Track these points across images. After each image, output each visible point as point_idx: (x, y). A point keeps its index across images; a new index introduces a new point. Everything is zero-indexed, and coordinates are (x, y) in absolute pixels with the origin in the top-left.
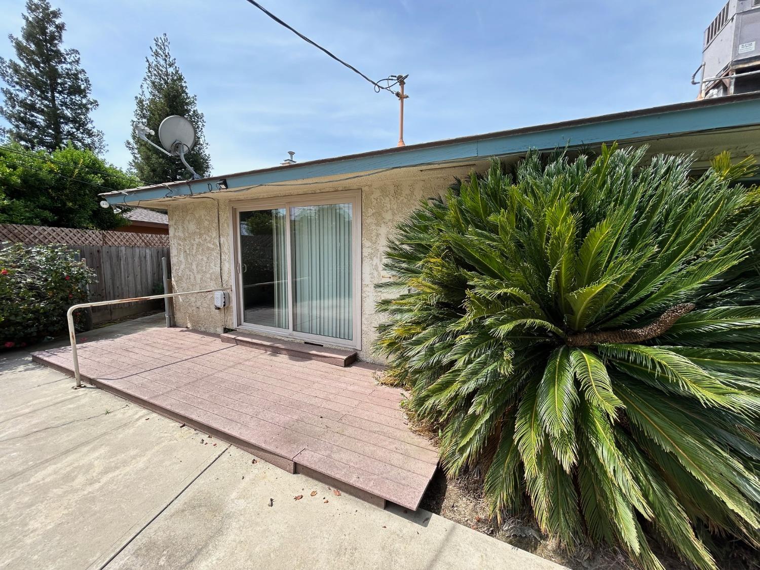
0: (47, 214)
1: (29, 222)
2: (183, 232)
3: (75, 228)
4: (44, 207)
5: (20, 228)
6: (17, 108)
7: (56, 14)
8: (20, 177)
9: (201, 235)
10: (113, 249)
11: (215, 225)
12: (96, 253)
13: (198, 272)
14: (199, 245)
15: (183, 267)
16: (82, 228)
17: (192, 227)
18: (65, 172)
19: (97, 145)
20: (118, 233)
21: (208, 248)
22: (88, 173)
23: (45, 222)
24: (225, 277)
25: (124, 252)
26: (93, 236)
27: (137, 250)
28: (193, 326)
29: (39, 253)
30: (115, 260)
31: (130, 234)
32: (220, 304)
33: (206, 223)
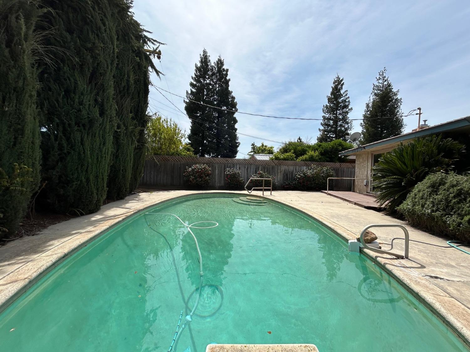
0: (328, 159)
1: (324, 162)
2: (359, 162)
3: (333, 162)
4: (327, 157)
5: (322, 163)
6: (326, 121)
7: (342, 80)
8: (324, 150)
9: (363, 162)
10: (342, 169)
11: (367, 159)
12: (338, 170)
13: (362, 174)
14: (363, 166)
15: (358, 173)
16: (335, 162)
17: (361, 160)
18: (333, 147)
19: (350, 127)
20: (344, 164)
21: (365, 167)
22: (338, 146)
23: (327, 161)
24: (368, 176)
25: (345, 170)
26: (337, 165)
27: (350, 169)
28: (359, 192)
29: (325, 169)
30: (342, 172)
31: (348, 164)
32: (365, 184)
33: (365, 159)
